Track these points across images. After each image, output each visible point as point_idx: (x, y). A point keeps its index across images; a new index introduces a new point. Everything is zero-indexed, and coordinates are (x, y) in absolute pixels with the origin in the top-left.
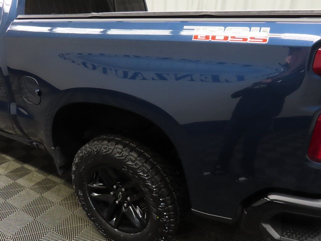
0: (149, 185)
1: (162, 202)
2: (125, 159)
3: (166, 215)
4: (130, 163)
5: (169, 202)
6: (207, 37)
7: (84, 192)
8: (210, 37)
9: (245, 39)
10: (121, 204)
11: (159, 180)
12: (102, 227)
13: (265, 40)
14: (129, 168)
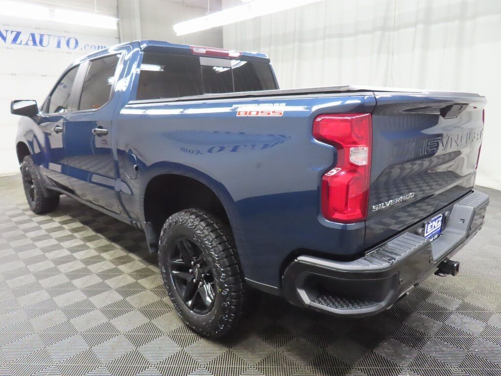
0: (212, 254)
1: (223, 272)
2: (195, 228)
3: (227, 288)
4: (198, 232)
5: (230, 273)
6: (246, 113)
7: (166, 269)
8: (248, 113)
9: (269, 114)
10: (198, 282)
11: (221, 250)
12: (179, 308)
13: (281, 114)
14: (198, 237)
